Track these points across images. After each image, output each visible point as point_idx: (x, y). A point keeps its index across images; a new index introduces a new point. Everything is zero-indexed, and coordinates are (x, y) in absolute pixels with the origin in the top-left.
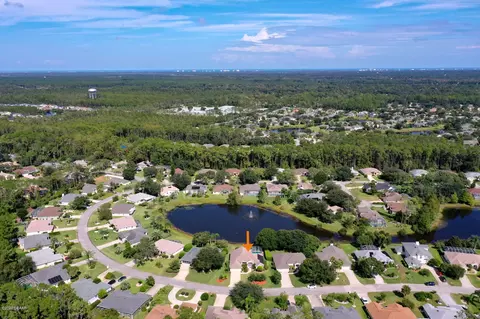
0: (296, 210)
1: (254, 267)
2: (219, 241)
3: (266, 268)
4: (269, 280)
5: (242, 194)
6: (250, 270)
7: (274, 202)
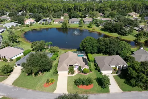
0: (102, 29)
1: (79, 68)
2: (52, 47)
3: (90, 70)
4: (95, 83)
5: (70, 23)
6: (76, 72)
7: (88, 27)
